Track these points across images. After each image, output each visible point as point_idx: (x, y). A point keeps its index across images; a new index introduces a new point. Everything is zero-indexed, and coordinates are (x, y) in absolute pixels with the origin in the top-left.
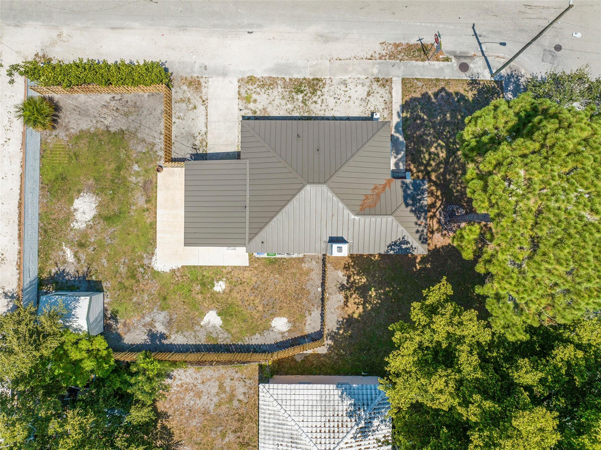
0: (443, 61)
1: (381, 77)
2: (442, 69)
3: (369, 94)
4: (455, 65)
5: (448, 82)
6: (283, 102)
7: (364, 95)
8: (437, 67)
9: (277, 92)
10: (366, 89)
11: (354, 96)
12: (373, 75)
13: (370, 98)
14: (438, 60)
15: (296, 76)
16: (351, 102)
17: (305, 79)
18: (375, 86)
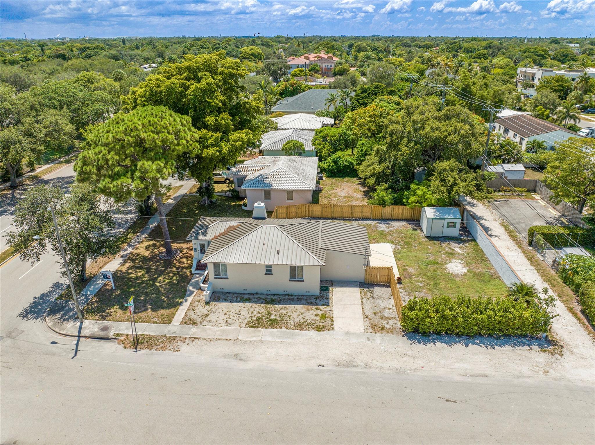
0: (121, 334)
1: (190, 325)
2: (127, 329)
3: (207, 315)
4: (111, 331)
5: (127, 320)
6: (289, 314)
7: (210, 315)
8: (130, 330)
9: (295, 320)
10: (207, 318)
11: (221, 314)
12: (197, 327)
13: (206, 313)
14: (127, 335)
15: (275, 330)
16: (225, 311)
17: (266, 328)
18: (198, 320)
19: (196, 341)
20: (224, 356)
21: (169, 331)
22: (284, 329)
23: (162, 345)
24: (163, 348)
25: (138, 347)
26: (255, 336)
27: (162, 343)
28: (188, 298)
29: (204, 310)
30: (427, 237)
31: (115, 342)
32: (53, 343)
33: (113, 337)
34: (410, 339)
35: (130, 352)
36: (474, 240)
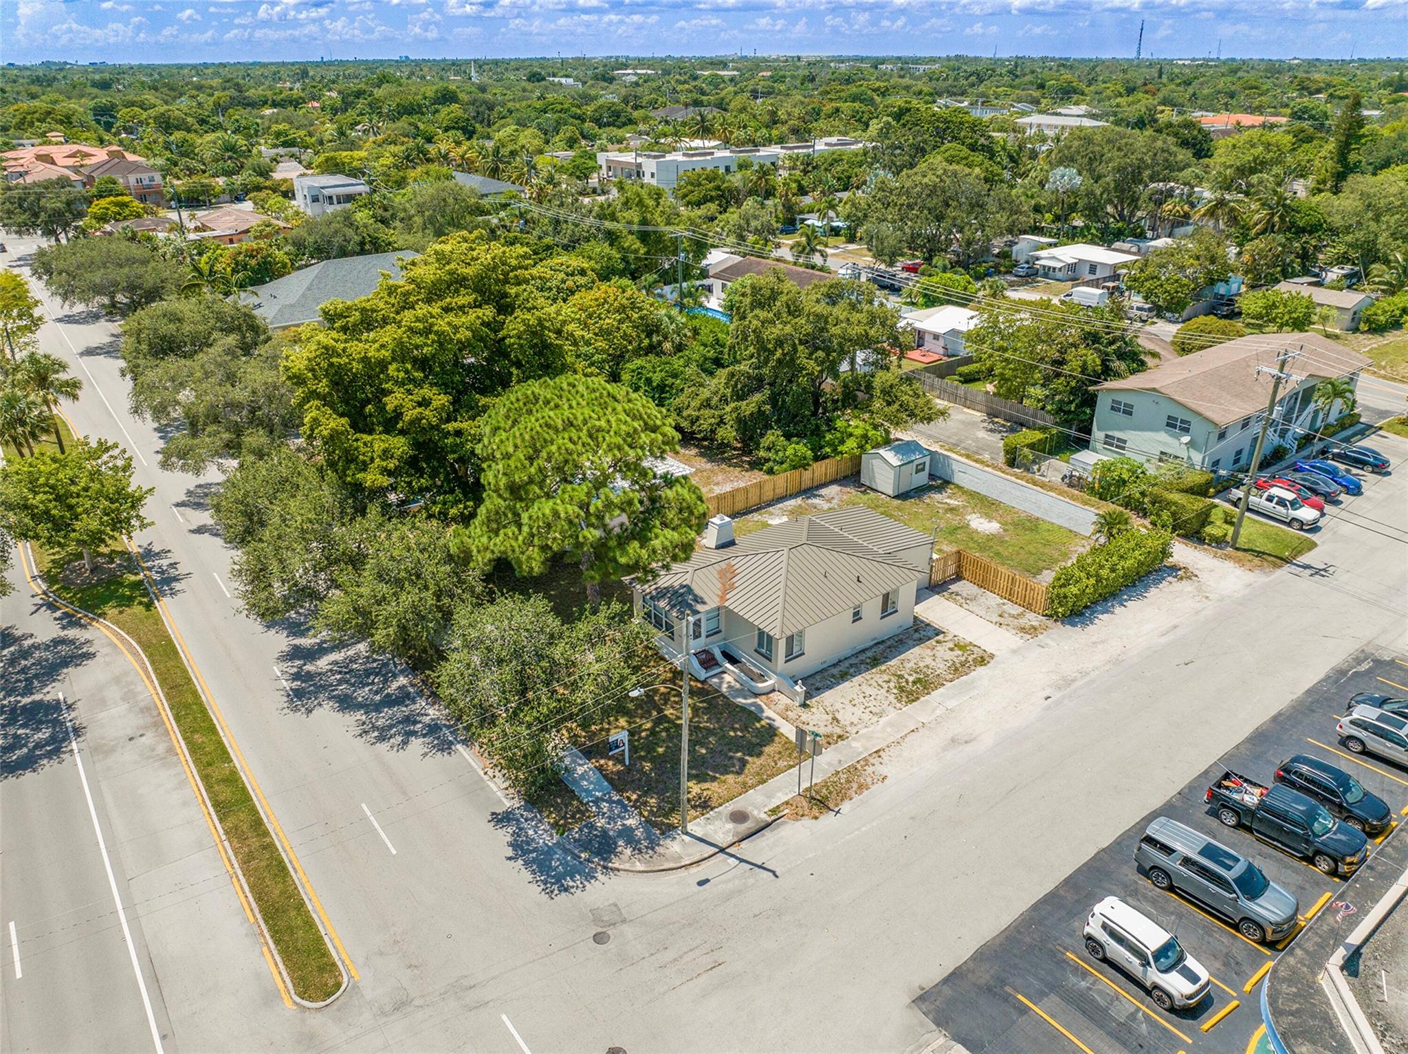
0: (778, 807)
1: (840, 743)
2: (770, 796)
3: (835, 719)
4: (756, 813)
5: (746, 788)
6: (921, 664)
7: (838, 716)
8: (780, 794)
9: (941, 668)
10: (842, 722)
11: (850, 708)
12: (854, 739)
13: (830, 717)
14: (787, 803)
15: (941, 690)
16: (847, 702)
17: (928, 693)
18: (838, 731)
19: (881, 753)
20: (945, 749)
21: (829, 764)
22: (948, 684)
23: (855, 786)
24: (861, 787)
25: (831, 806)
26: (935, 710)
27: (848, 781)
28: (765, 715)
29: (817, 716)
30: (896, 497)
31: (784, 823)
32: (701, 883)
33: (773, 818)
34: (1074, 625)
35: (828, 819)
36: (947, 482)
